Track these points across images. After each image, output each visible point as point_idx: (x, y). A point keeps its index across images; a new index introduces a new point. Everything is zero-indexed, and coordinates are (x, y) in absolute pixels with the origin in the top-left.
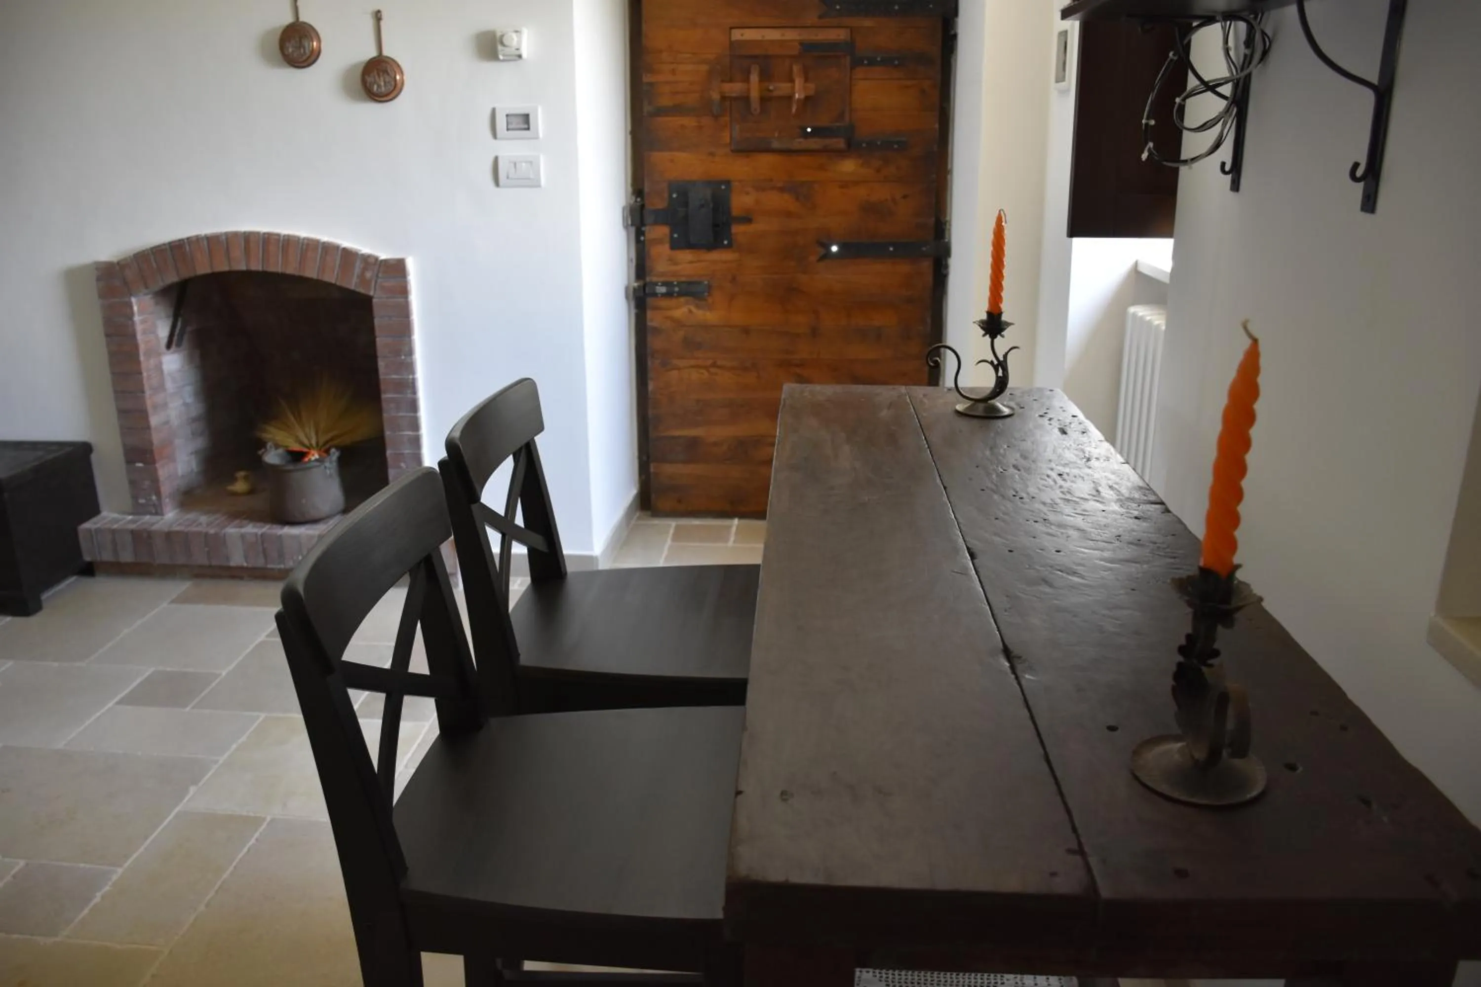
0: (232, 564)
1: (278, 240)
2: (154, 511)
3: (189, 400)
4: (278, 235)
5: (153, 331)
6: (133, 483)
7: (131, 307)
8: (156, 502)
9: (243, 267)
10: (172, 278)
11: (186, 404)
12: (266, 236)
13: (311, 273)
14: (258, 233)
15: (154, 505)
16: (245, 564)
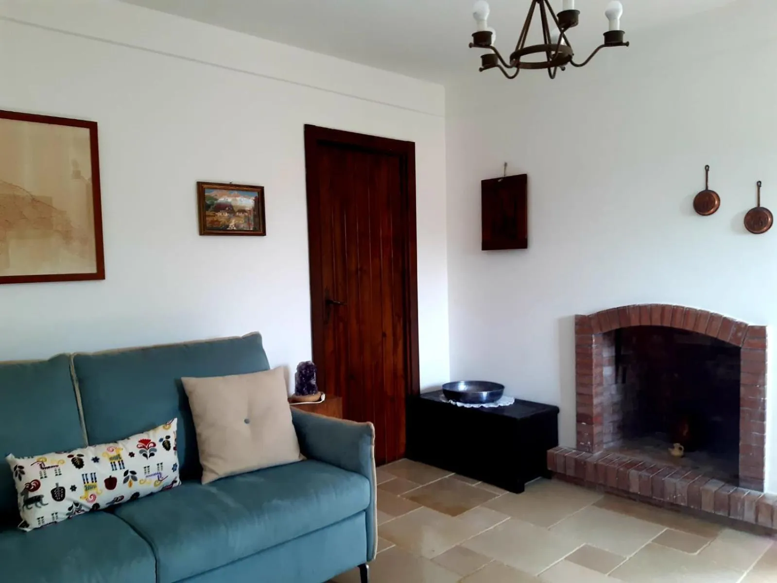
0: (631, 490)
1: (683, 311)
2: (588, 450)
3: (614, 392)
4: (683, 307)
5: (600, 354)
6: (579, 433)
7: (592, 340)
8: (590, 446)
9: (659, 324)
10: (616, 326)
11: (611, 395)
12: (675, 307)
13: (701, 330)
14: (671, 306)
15: (588, 447)
16: (639, 493)
